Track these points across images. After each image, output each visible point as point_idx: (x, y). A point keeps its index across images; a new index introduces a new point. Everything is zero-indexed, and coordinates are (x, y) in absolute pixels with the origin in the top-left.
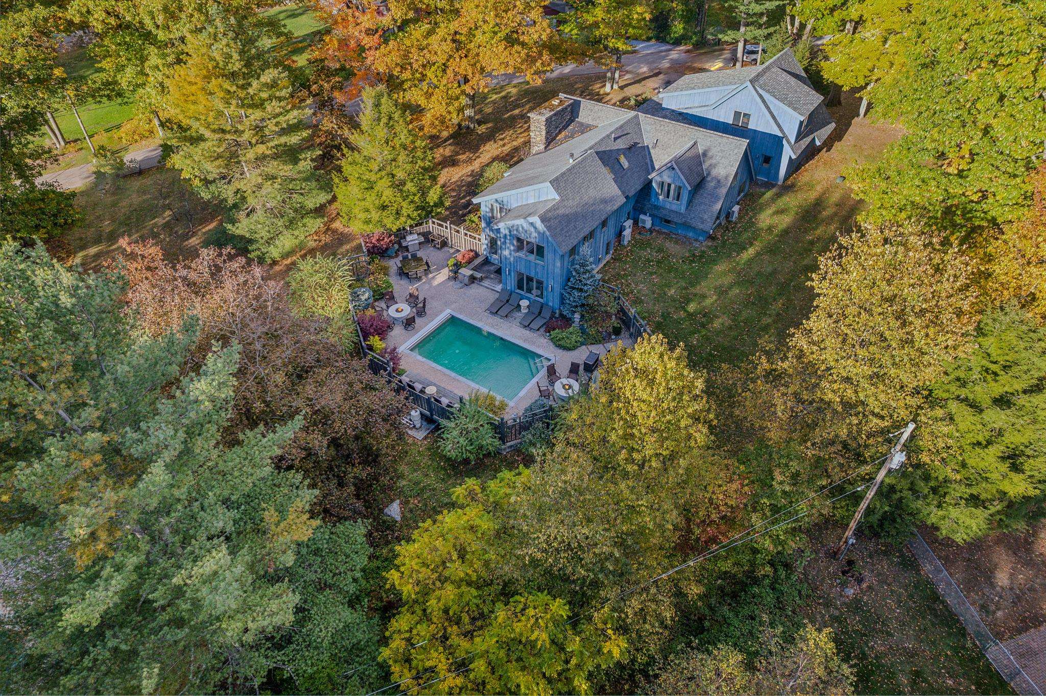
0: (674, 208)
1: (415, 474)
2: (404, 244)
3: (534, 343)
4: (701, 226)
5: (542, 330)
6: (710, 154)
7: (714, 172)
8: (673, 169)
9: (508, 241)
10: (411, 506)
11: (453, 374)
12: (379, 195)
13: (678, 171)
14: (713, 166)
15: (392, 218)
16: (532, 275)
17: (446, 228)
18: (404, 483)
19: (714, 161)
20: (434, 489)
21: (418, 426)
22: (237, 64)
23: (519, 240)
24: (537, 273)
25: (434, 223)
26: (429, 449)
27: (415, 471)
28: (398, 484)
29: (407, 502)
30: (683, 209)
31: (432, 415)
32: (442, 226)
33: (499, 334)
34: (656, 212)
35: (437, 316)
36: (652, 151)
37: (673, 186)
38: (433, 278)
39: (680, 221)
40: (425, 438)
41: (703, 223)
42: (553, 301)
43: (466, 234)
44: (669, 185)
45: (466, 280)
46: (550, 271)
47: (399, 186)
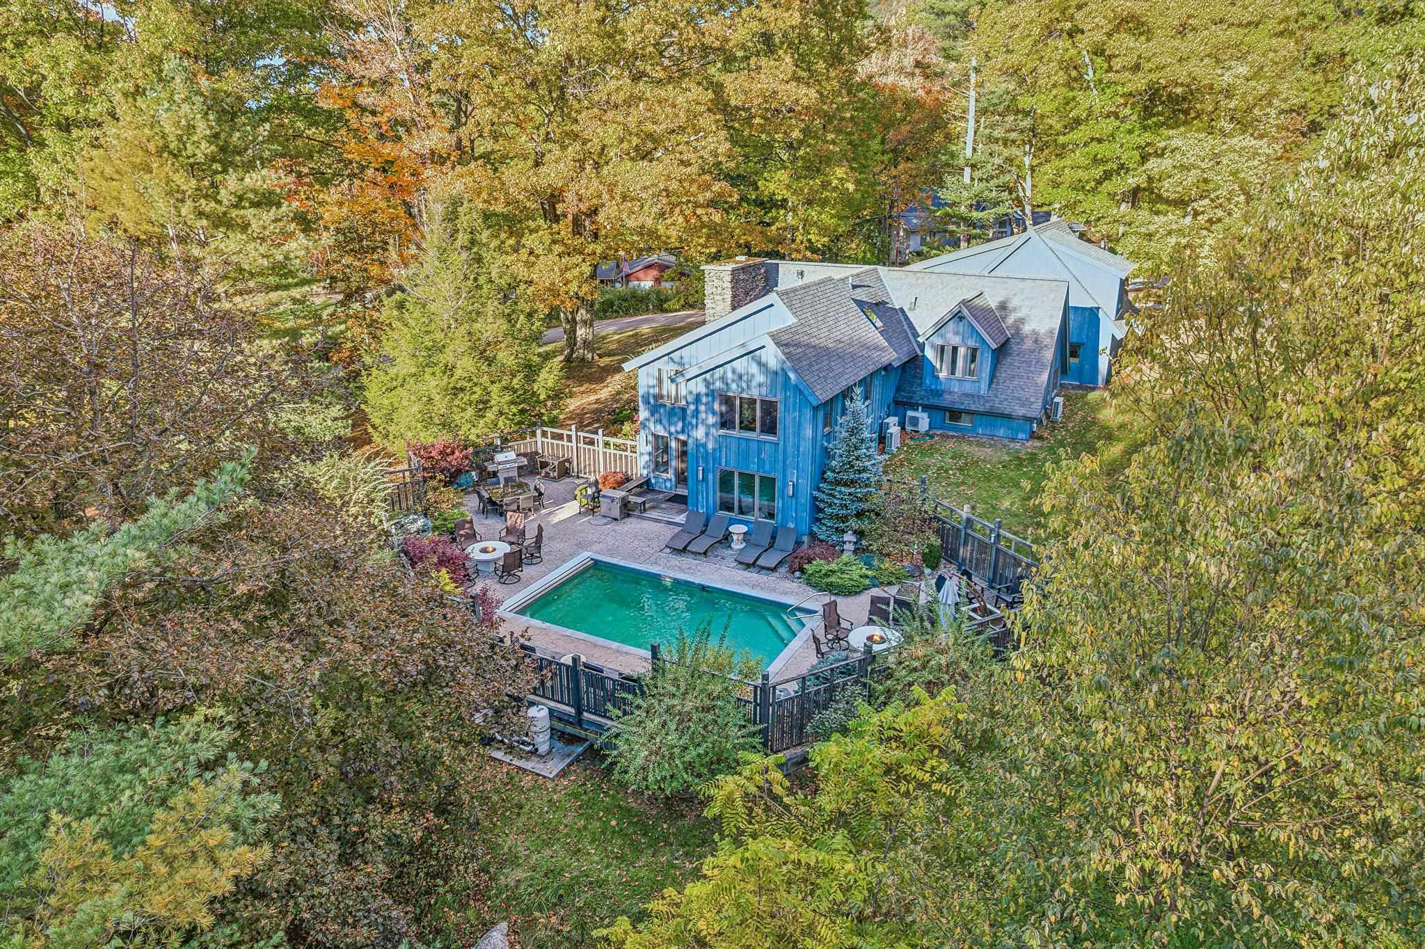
0: (968, 388)
1: (547, 852)
2: (491, 468)
3: (774, 590)
4: (1021, 411)
5: (783, 570)
6: (1010, 305)
7: (1027, 329)
8: (961, 318)
9: (702, 408)
10: (541, 934)
11: (615, 645)
12: (449, 369)
13: (971, 319)
14: (1022, 321)
15: (470, 412)
16: (753, 469)
17: (569, 438)
18: (519, 874)
19: (1019, 315)
20: (601, 883)
21: (543, 749)
22: (204, 145)
23: (728, 401)
24: (761, 463)
25: (544, 434)
26: (576, 796)
27: (547, 844)
28: (502, 880)
29: (531, 924)
30: (984, 386)
31: (579, 713)
32: (560, 437)
33: (697, 580)
34: (934, 401)
35: (564, 561)
36: (909, 314)
37: (962, 351)
38: (550, 513)
39: (981, 409)
40: (563, 774)
41: (1023, 405)
42: (796, 517)
43: (607, 444)
44: (955, 349)
45: (616, 512)
46: (790, 450)
47: (484, 354)
